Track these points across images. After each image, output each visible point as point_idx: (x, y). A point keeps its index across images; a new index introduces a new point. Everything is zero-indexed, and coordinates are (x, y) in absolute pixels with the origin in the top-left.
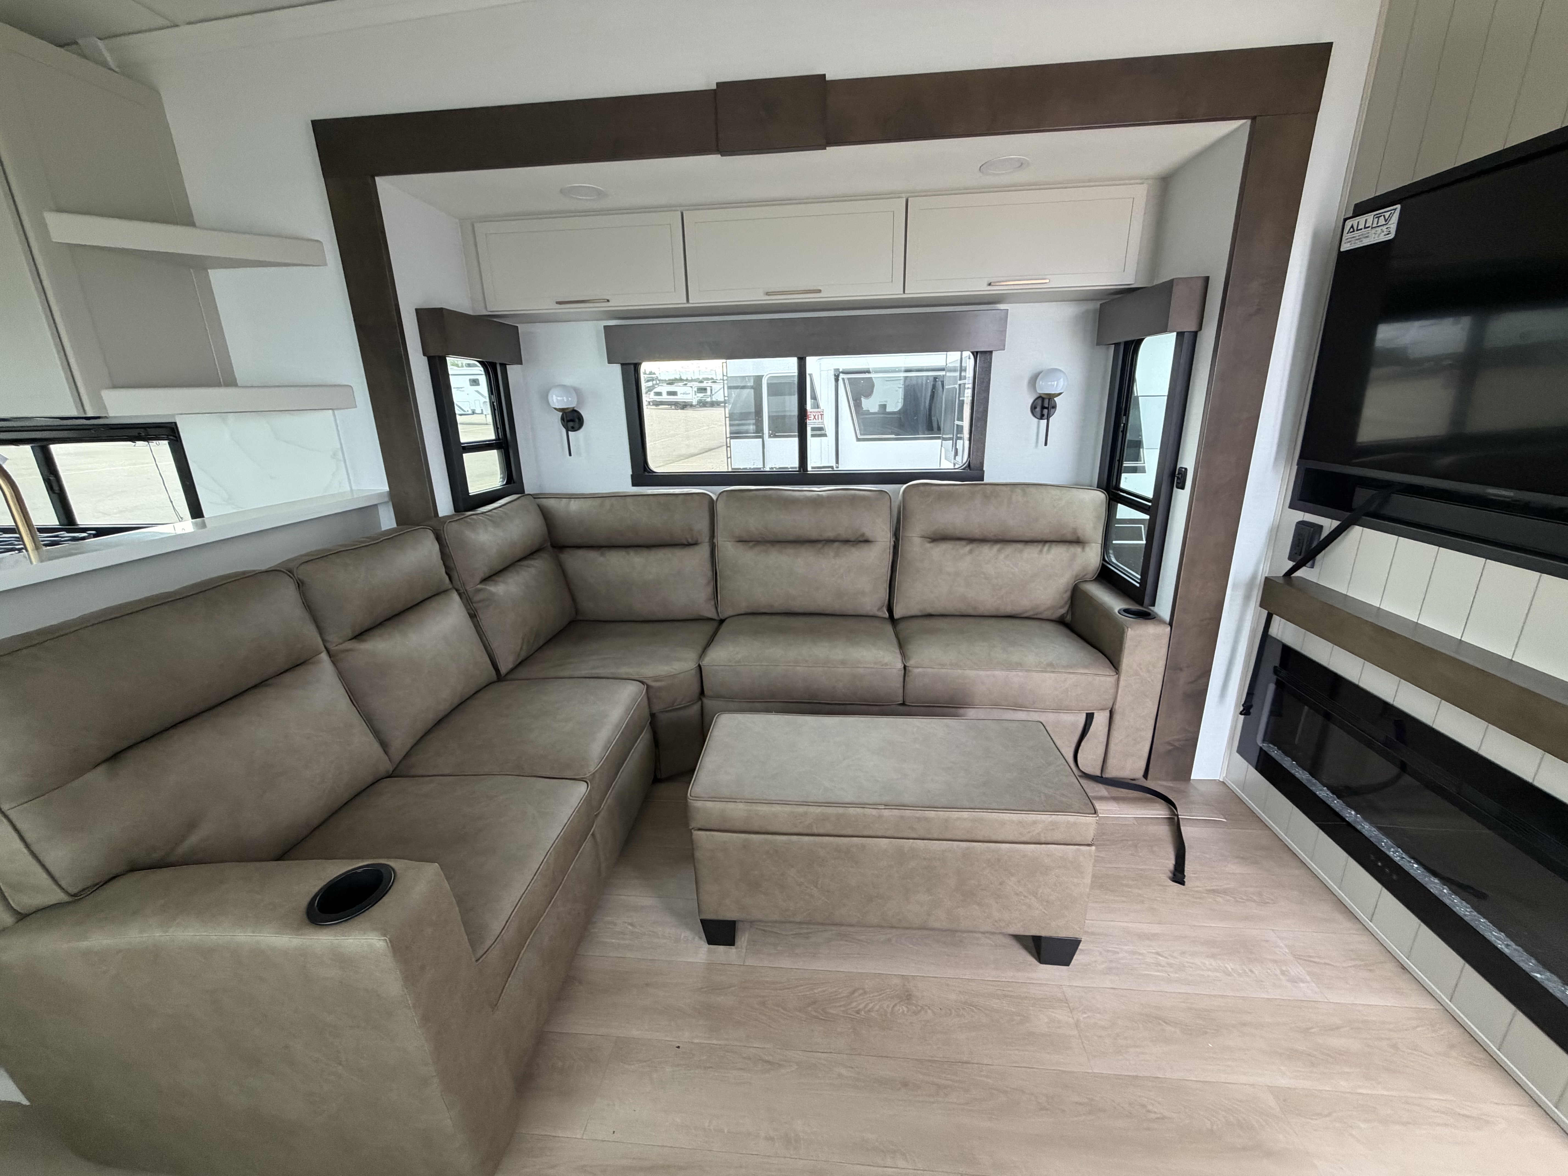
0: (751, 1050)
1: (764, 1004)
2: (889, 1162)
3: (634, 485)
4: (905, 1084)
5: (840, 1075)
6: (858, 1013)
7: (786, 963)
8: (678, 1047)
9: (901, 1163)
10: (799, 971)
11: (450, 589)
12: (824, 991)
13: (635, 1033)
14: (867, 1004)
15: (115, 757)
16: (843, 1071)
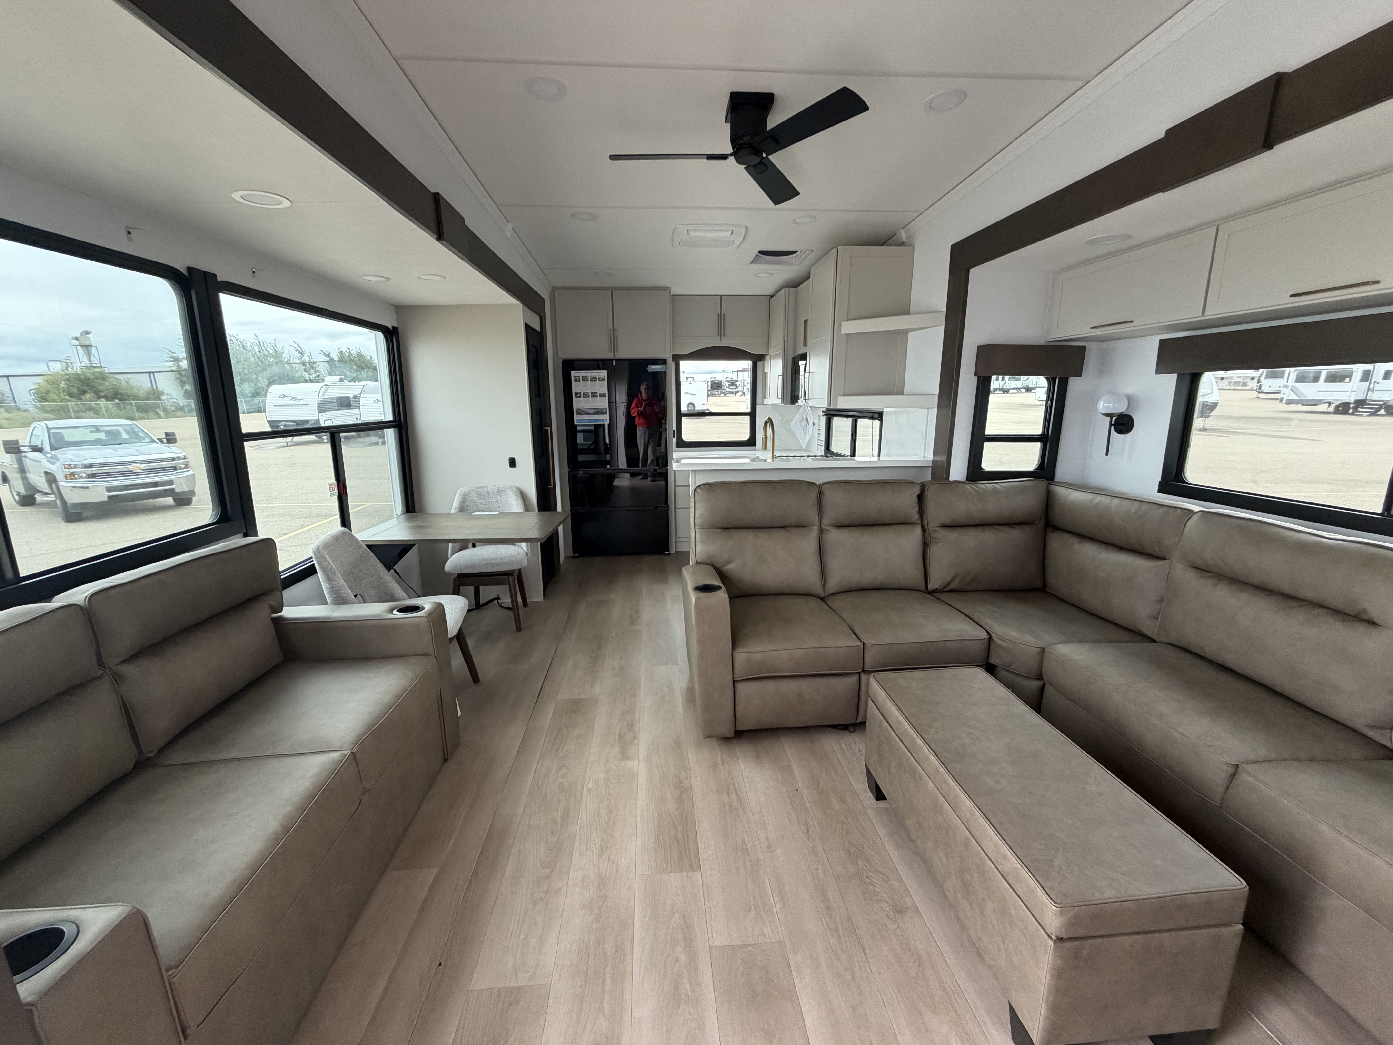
0: (811, 823)
1: (843, 823)
2: (777, 899)
3: (1160, 491)
4: (828, 908)
5: (817, 869)
6: (866, 878)
7: (881, 831)
8: (797, 790)
9: (778, 905)
10: (879, 839)
11: (918, 524)
12: (872, 855)
13: (796, 772)
14: (877, 883)
15: (726, 529)
16: (820, 871)
